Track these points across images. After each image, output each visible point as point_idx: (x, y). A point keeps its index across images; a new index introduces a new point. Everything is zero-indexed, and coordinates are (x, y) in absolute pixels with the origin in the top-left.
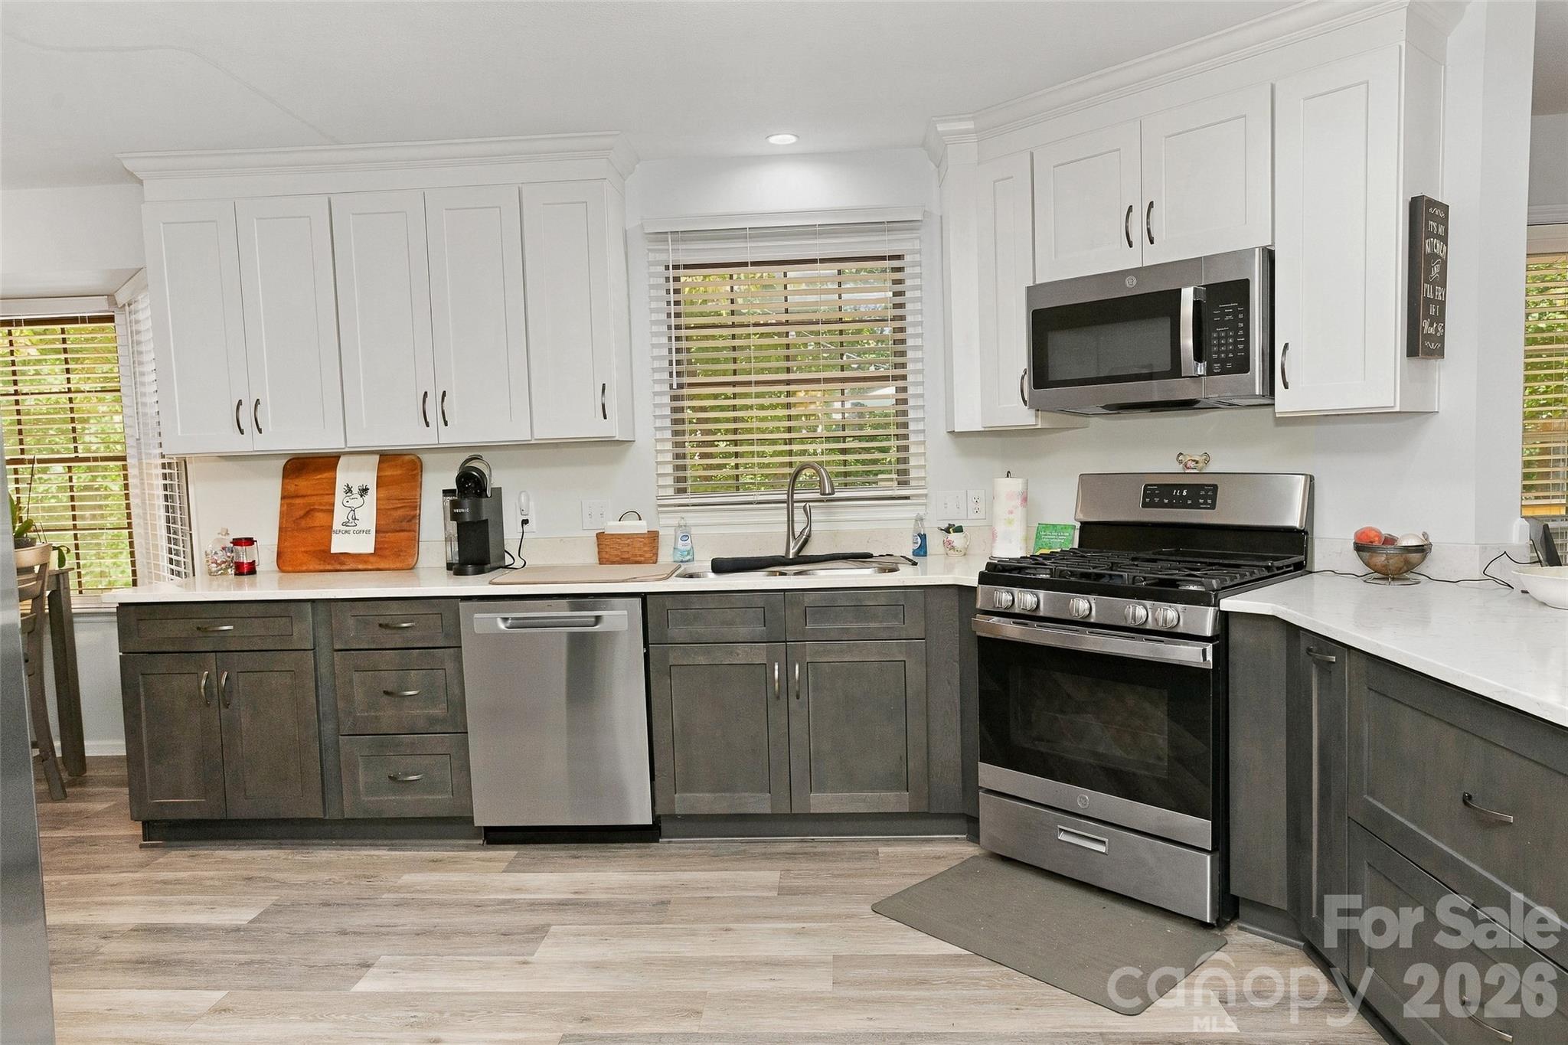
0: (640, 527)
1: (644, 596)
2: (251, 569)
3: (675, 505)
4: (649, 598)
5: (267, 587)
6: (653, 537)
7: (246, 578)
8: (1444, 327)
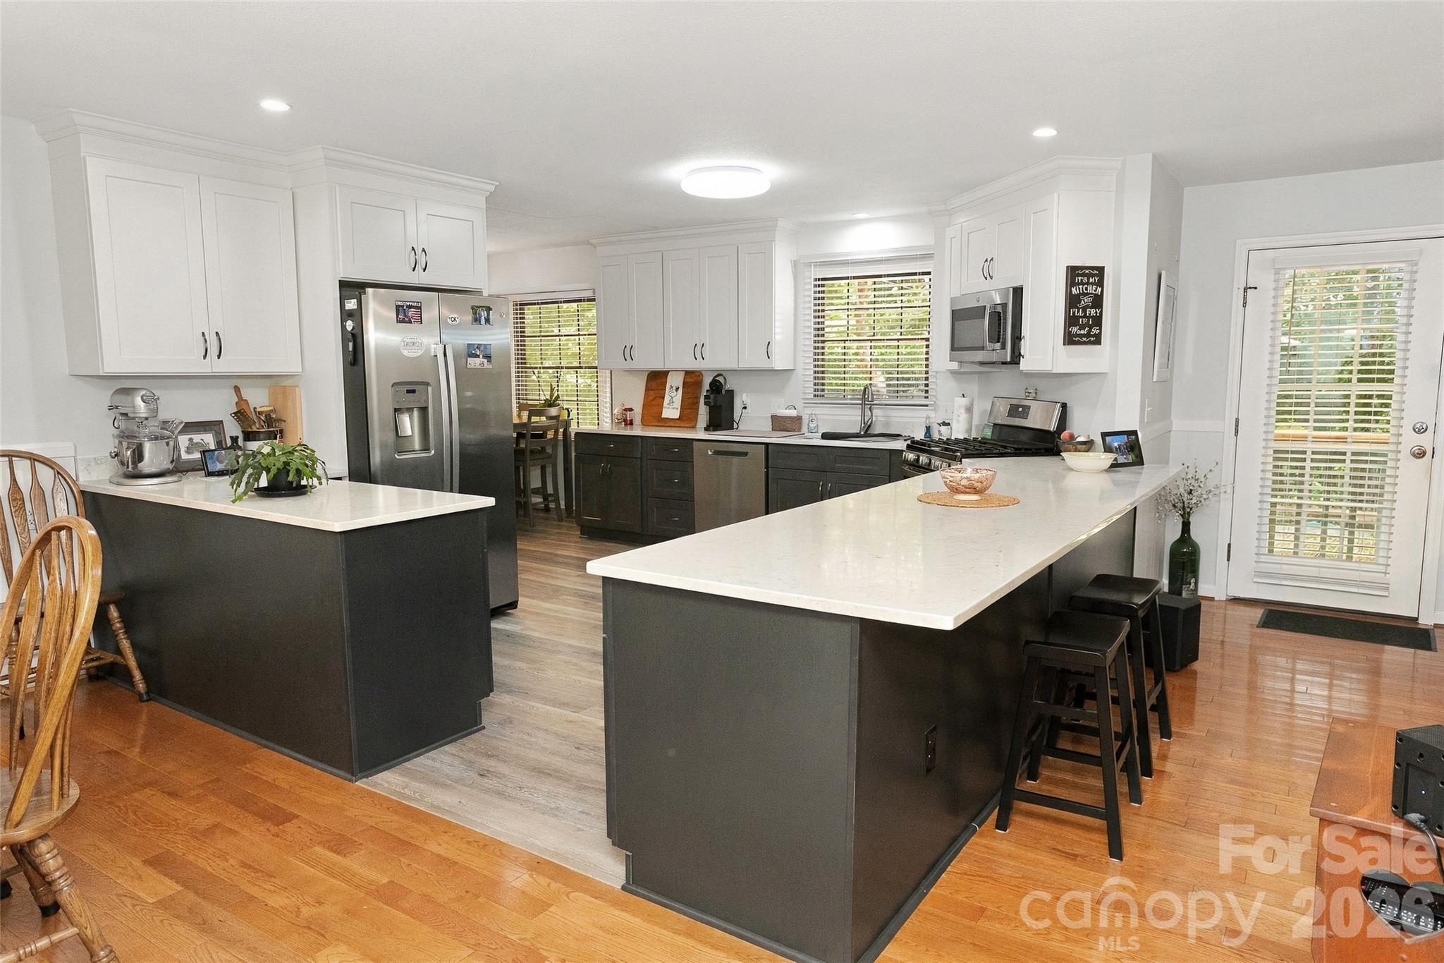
0: (793, 413)
1: (767, 445)
2: (631, 423)
3: (814, 403)
4: (770, 446)
5: (637, 431)
6: (799, 418)
7: (629, 427)
8: (1100, 329)
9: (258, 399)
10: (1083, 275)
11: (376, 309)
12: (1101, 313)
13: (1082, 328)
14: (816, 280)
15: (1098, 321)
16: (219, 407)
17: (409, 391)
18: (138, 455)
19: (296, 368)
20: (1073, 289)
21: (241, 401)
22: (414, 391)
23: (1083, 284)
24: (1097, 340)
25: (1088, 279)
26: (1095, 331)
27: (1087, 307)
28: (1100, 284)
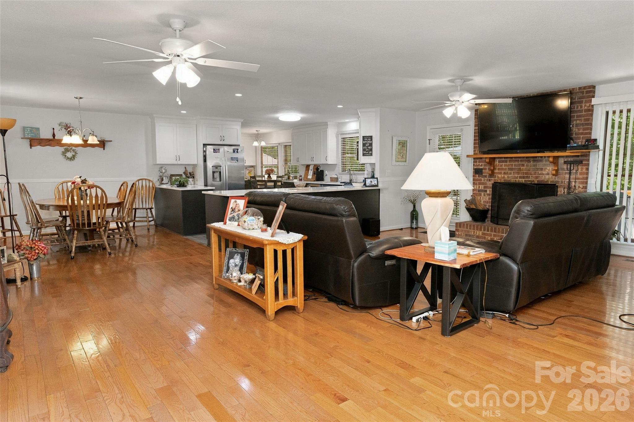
8: (372, 152)
9: (190, 170)
10: (367, 138)
11: (210, 149)
12: (372, 148)
13: (367, 151)
14: (342, 138)
15: (371, 150)
16: (181, 171)
17: (216, 168)
18: (162, 180)
19: (196, 163)
20: (364, 142)
21: (186, 170)
22: (217, 168)
23: (366, 140)
24: (371, 155)
25: (368, 139)
26: (370, 152)
27: (368, 146)
28: (371, 140)
